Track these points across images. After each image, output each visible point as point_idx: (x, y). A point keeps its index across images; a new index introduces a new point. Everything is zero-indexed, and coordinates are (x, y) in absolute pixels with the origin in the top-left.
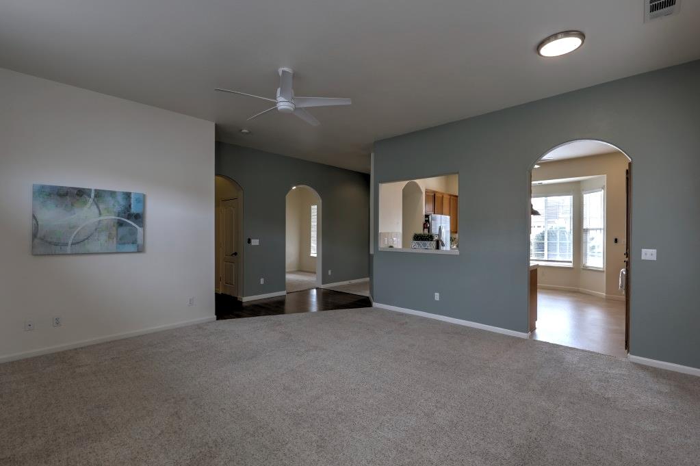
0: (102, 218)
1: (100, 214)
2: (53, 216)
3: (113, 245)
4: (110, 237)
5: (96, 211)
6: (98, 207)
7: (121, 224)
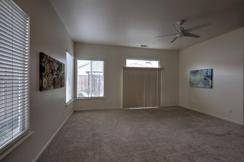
0: (201, 78)
1: (201, 76)
2: (193, 78)
3: (203, 85)
4: (203, 83)
5: (200, 76)
6: (200, 75)
7: (205, 79)
